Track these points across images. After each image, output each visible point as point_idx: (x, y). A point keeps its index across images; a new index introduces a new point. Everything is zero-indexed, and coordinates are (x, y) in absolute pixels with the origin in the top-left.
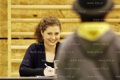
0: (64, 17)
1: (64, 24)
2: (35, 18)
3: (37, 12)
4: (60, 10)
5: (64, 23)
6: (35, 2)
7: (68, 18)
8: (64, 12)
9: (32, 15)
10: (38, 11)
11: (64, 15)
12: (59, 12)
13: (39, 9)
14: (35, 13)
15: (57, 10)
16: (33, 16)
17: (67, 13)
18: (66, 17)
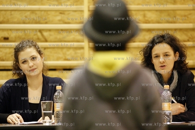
0: (46, 41)
1: (46, 50)
2: (5, 42)
3: (8, 34)
4: (40, 31)
5: (45, 48)
6: (5, 20)
7: (51, 42)
8: (46, 34)
9: (2, 37)
10: (10, 32)
11: (47, 38)
12: (39, 34)
13: (11, 30)
14: (6, 34)
15: (36, 30)
16: (3, 39)
17: (51, 35)
18: (48, 40)
